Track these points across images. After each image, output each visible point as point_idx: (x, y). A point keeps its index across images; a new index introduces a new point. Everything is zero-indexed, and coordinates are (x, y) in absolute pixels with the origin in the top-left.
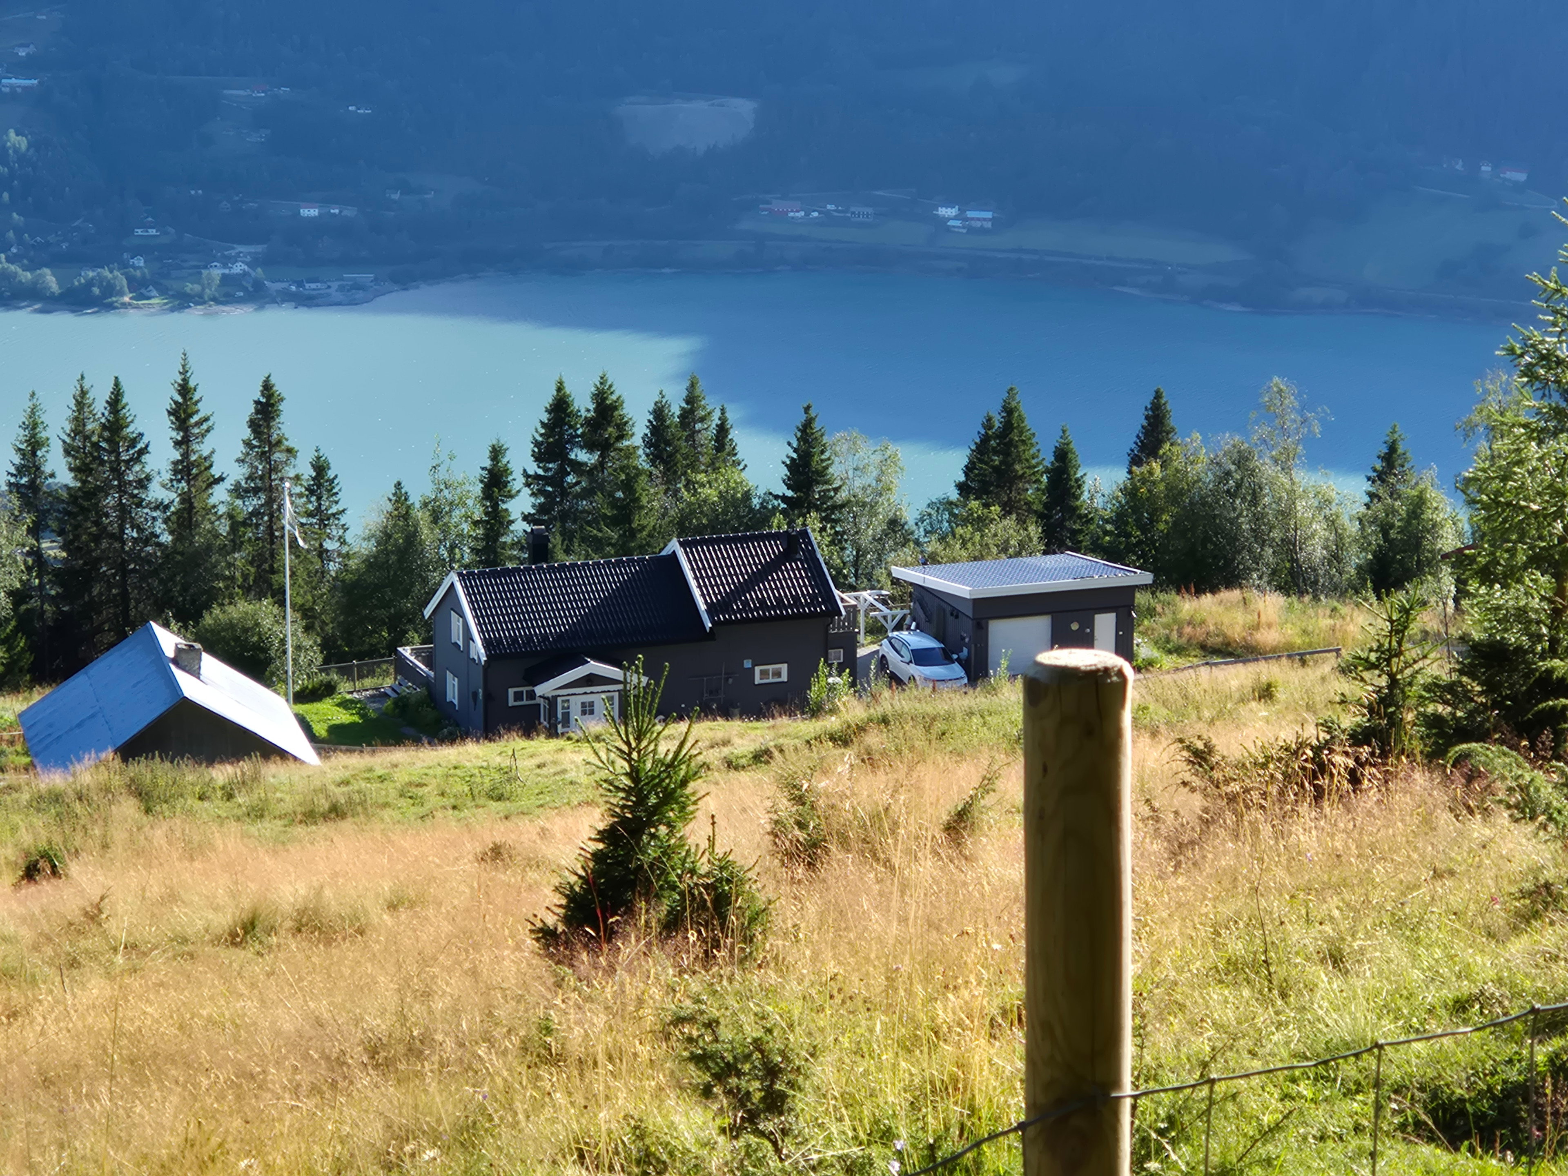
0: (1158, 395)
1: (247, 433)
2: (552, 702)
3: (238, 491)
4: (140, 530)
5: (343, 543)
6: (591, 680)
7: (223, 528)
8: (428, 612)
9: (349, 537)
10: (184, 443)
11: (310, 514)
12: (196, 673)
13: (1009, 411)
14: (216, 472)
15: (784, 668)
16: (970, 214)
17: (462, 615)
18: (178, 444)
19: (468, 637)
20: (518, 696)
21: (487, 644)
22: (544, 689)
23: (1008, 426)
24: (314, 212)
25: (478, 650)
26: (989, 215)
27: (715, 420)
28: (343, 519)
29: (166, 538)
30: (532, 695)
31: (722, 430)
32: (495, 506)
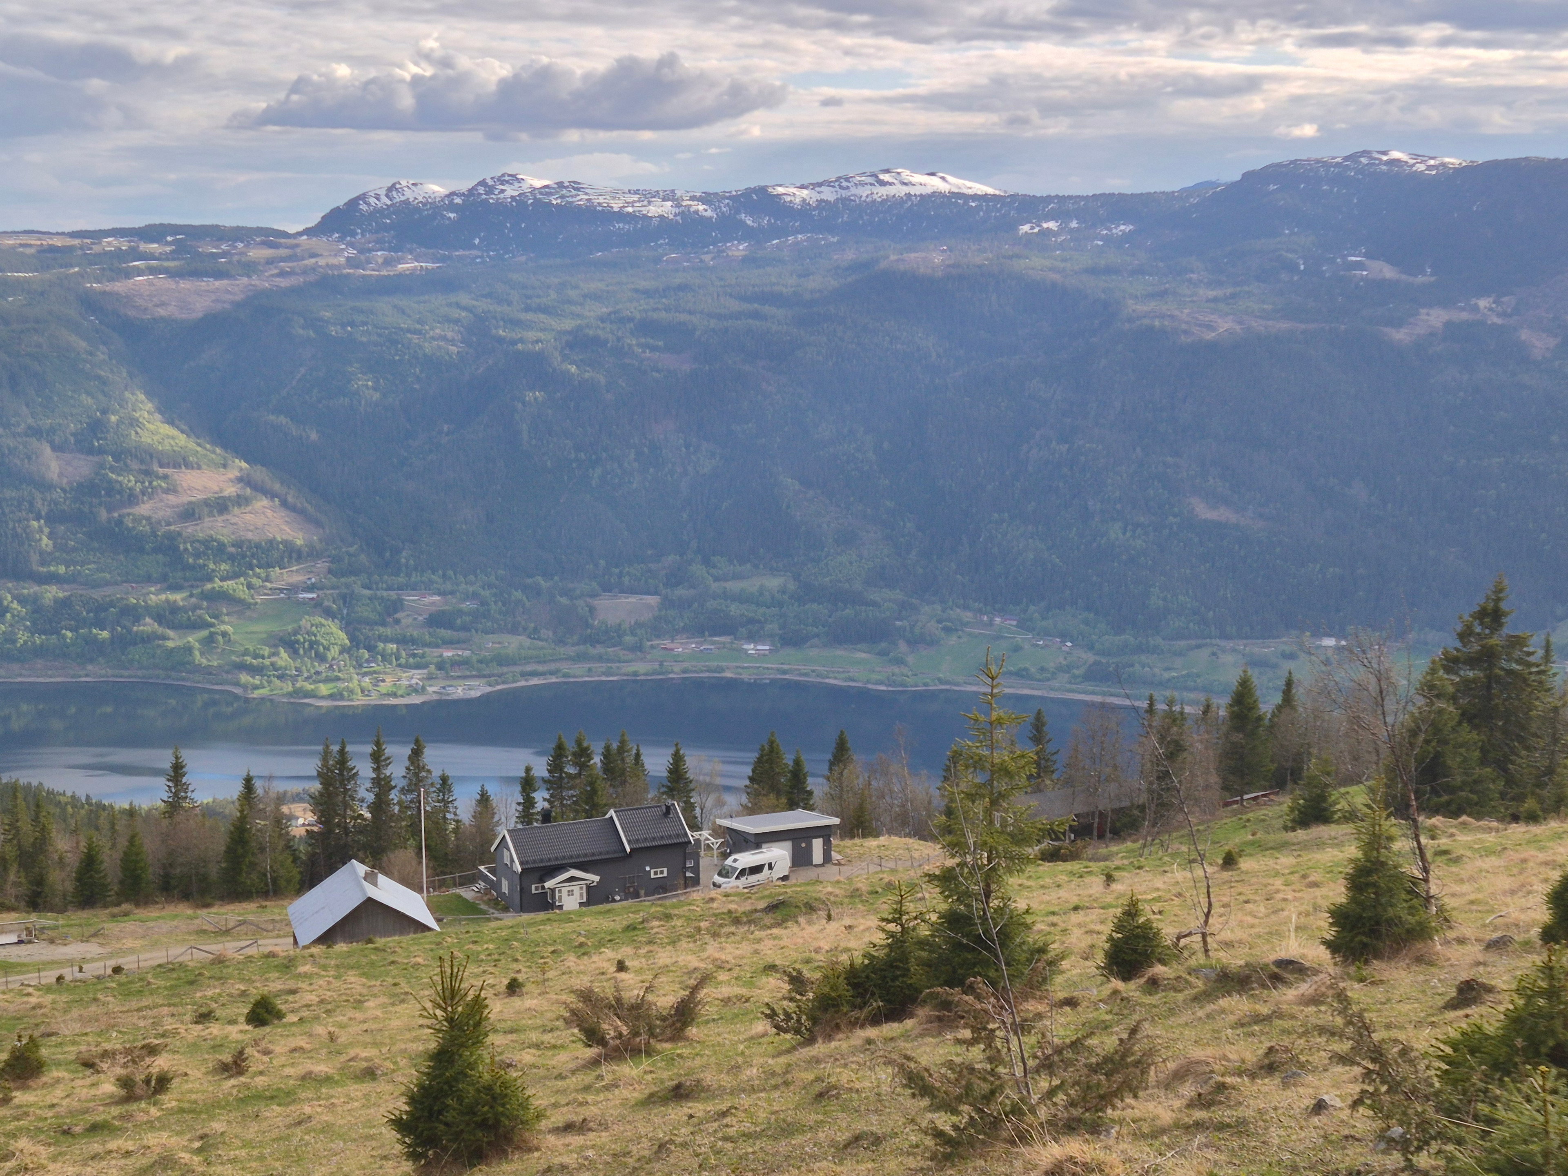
0: (842, 732)
1: (407, 763)
2: (553, 890)
3: (403, 791)
4: (354, 811)
5: (455, 814)
6: (572, 879)
7: (396, 809)
8: (493, 849)
9: (458, 812)
10: (377, 770)
11: (439, 801)
12: (375, 885)
13: (771, 743)
14: (393, 783)
15: (665, 870)
16: (759, 647)
17: (509, 850)
18: (374, 770)
19: (512, 861)
20: (536, 889)
21: (521, 863)
22: (548, 884)
23: (771, 751)
24: (450, 654)
25: (518, 868)
26: (767, 648)
27: (634, 751)
28: (456, 804)
29: (368, 815)
30: (543, 887)
31: (638, 755)
32: (528, 795)
